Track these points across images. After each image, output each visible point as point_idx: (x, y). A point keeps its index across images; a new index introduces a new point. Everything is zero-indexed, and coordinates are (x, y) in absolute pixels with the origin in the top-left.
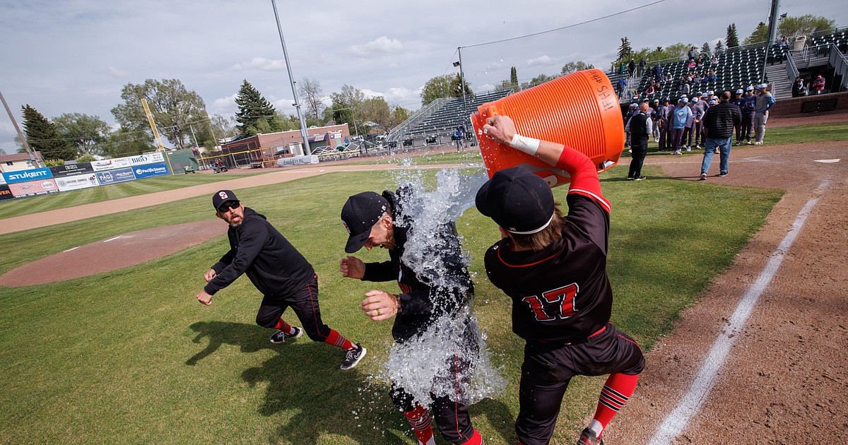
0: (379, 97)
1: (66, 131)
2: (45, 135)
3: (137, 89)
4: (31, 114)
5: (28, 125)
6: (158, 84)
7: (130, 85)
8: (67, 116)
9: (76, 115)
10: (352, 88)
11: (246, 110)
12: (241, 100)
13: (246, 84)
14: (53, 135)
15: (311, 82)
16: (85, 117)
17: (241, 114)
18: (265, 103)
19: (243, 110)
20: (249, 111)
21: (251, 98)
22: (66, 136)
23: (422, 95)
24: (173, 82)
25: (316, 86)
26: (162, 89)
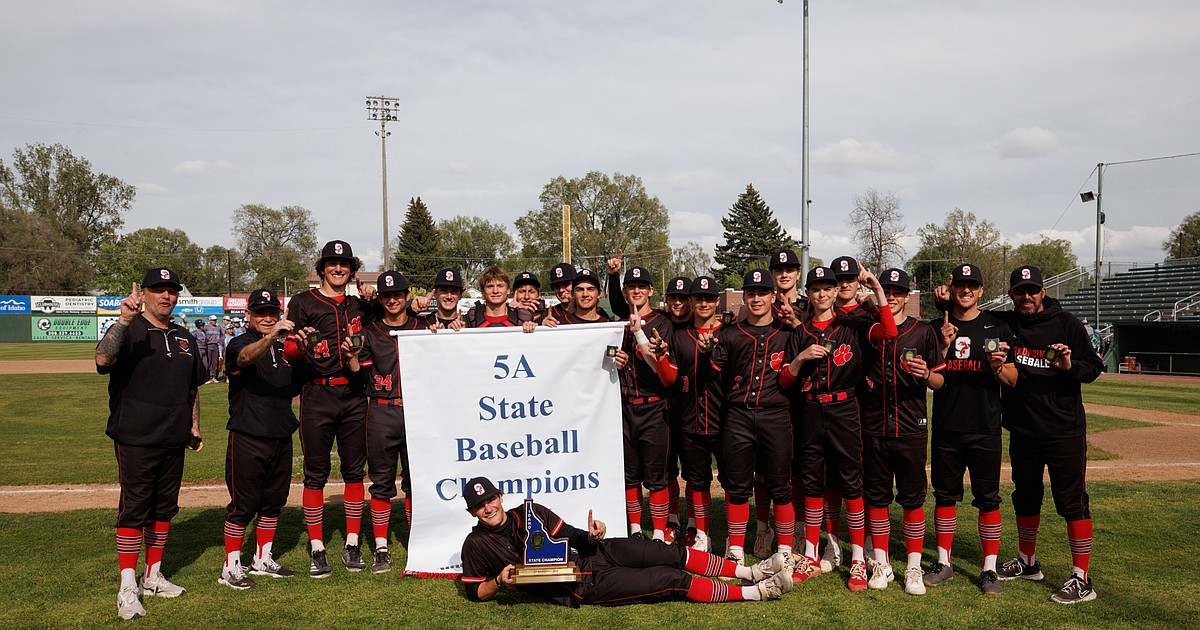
0: (1058, 242)
1: (452, 244)
2: (423, 247)
3: (570, 186)
4: (418, 212)
5: (407, 229)
6: (606, 180)
7: (560, 179)
8: (461, 221)
9: (475, 219)
10: (972, 218)
11: (737, 241)
12: (732, 222)
13: (751, 192)
14: (433, 249)
15: (880, 197)
16: (485, 227)
17: (726, 248)
18: (777, 232)
19: (730, 242)
20: (743, 243)
21: (752, 219)
22: (450, 253)
23: (1168, 245)
24: (630, 181)
25: (892, 206)
26: (609, 190)
